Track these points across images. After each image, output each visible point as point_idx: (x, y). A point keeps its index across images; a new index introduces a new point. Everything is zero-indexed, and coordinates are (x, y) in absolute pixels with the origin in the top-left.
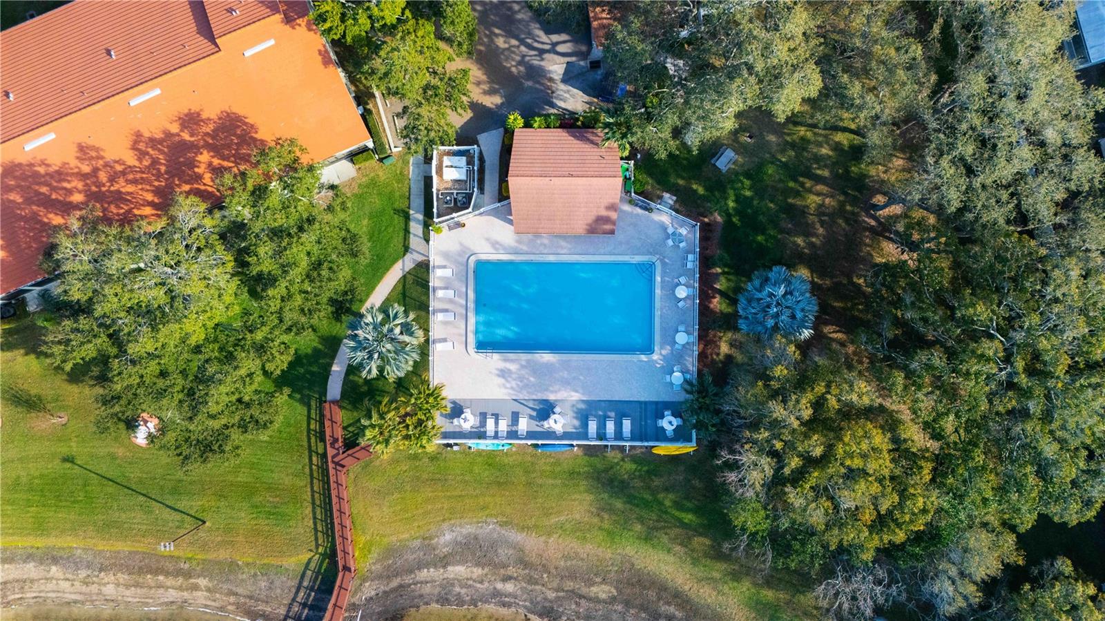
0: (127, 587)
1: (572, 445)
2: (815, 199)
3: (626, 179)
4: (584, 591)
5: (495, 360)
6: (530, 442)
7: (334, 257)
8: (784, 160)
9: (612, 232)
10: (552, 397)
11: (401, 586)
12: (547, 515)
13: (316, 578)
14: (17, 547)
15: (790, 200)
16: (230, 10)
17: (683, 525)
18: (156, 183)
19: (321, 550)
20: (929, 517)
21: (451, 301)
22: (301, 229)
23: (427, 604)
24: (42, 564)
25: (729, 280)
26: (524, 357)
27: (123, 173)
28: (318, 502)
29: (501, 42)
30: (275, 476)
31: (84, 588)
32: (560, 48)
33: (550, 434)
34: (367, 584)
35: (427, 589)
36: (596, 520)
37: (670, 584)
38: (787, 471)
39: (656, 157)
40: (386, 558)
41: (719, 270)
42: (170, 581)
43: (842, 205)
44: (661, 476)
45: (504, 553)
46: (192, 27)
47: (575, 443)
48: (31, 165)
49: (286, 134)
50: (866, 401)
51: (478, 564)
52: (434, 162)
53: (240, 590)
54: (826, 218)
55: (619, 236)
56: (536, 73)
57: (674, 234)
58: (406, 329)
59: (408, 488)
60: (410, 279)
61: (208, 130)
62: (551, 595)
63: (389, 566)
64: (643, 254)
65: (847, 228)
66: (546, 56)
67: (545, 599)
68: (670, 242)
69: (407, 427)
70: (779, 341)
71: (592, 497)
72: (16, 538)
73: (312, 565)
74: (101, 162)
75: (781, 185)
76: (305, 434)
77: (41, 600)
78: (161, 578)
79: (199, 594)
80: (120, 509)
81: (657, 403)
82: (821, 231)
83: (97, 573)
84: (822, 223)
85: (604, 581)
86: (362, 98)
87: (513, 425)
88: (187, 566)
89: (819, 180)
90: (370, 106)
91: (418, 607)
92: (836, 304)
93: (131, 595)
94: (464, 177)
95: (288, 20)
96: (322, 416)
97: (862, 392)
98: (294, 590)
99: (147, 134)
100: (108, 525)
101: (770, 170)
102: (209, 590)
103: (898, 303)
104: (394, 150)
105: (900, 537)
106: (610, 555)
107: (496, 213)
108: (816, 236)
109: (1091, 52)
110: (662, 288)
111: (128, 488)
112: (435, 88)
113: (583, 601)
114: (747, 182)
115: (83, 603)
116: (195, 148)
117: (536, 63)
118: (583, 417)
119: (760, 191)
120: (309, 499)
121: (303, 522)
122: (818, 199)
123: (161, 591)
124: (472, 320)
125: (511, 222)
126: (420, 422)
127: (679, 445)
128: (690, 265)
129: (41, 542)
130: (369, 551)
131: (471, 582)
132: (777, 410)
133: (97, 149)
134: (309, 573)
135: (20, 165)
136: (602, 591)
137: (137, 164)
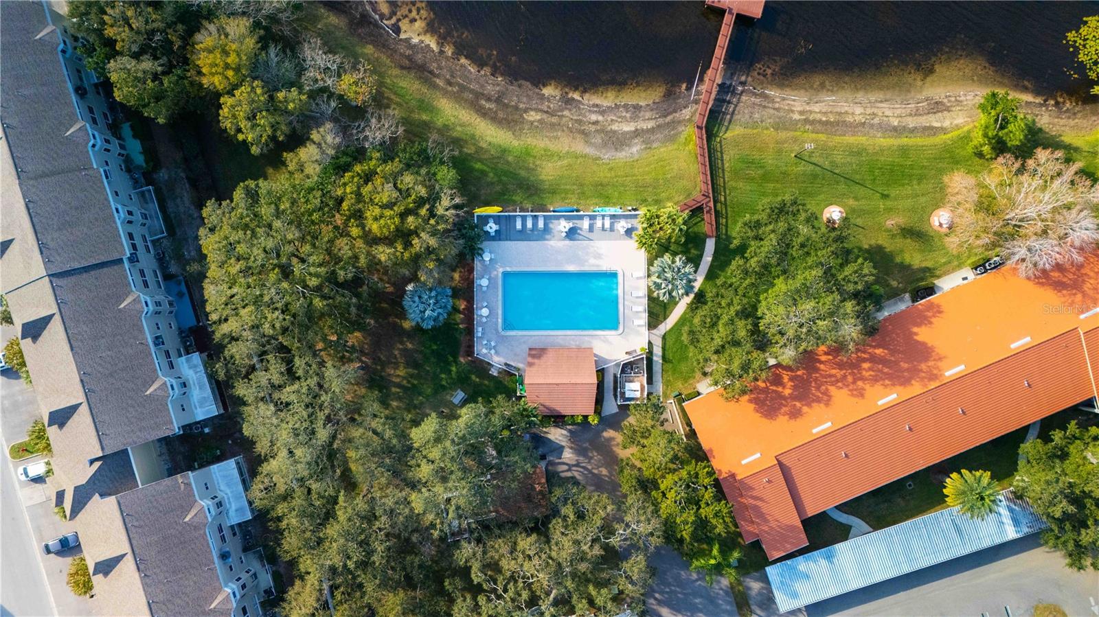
0: (846, 113)
1: (554, 211)
2: (399, 373)
3: (522, 383)
4: (545, 116)
5: (605, 266)
6: (581, 213)
7: (704, 330)
8: (421, 398)
9: (530, 349)
10: (567, 242)
11: (665, 117)
12: (570, 165)
13: (721, 120)
14: (921, 137)
15: (416, 372)
16: (769, 482)
17: (481, 161)
18: (817, 375)
19: (718, 139)
20: (342, 181)
21: (634, 303)
22: (723, 347)
23: (648, 105)
24: (904, 127)
25: (454, 320)
26: (586, 268)
27: (838, 381)
28: (720, 170)
29: (604, 471)
30: (748, 188)
31: (876, 111)
32: (565, 467)
33: (568, 218)
34: (688, 117)
35: (648, 115)
36: (538, 162)
37: (489, 122)
38: (427, 206)
39: (504, 396)
40: (674, 135)
41: (461, 326)
42: (818, 117)
43: (383, 369)
44: (496, 192)
45: (598, 140)
46: (794, 472)
47: (552, 213)
48: (893, 385)
49: (732, 404)
50: (381, 248)
51: (615, 132)
52: (646, 393)
53: (772, 111)
54: (394, 361)
55: (525, 348)
56: (580, 451)
57: (490, 349)
58: (658, 286)
59: (661, 181)
60: (661, 318)
61: (784, 408)
62: (566, 113)
63: (673, 130)
64: (510, 336)
65: (379, 354)
66: (574, 463)
67: (570, 110)
68: (493, 344)
69: (659, 224)
70: (430, 282)
71: (541, 178)
72: (920, 144)
73: (724, 129)
74: (851, 388)
75: (422, 381)
76: (729, 216)
77: (905, 102)
78: (824, 119)
79: (799, 109)
80: (851, 164)
81: (500, 240)
82: (396, 352)
83: (867, 121)
84: (395, 357)
85: (532, 123)
86: (692, 434)
87: (593, 224)
88: (807, 127)
89: (399, 385)
90: (688, 429)
91: (654, 103)
92: (386, 305)
93: (844, 107)
94: (627, 384)
95: (733, 476)
96: (717, 228)
97: (383, 254)
98: (736, 112)
99: (822, 405)
100: (859, 153)
101: (429, 391)
102: (793, 111)
103: (359, 307)
104: (672, 401)
105: (358, 168)
106: (528, 140)
107: (606, 361)
108: (399, 349)
109: (234, 466)
110: (497, 315)
111: (845, 178)
112: (643, 437)
113: (546, 109)
114: (444, 383)
115: (876, 101)
116: (793, 397)
117: (581, 458)
118: (546, 229)
119: (436, 377)
120: (726, 173)
121: (729, 158)
122: (398, 372)
123: (824, 110)
124: (620, 292)
125: (596, 355)
126: (651, 225)
127: (484, 214)
128: (480, 329)
129: (904, 141)
130: (686, 139)
131: (619, 120)
132: (433, 242)
133: (852, 395)
134: (726, 124)
135: (901, 385)
136: (533, 116)
137: (829, 387)
